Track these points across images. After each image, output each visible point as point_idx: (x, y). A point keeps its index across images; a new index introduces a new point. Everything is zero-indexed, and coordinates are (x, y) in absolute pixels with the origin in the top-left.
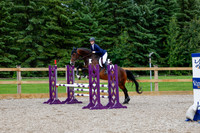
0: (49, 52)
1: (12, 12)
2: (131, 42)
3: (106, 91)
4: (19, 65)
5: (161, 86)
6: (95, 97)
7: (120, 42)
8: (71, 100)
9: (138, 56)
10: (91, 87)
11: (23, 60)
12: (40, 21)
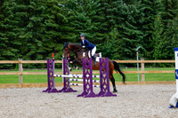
0: (47, 47)
1: (14, 11)
2: (120, 38)
3: (98, 81)
4: (20, 58)
5: (147, 76)
6: (88, 87)
7: (110, 38)
8: (67, 89)
9: (126, 50)
10: (84, 77)
11: (25, 54)
12: (40, 19)
